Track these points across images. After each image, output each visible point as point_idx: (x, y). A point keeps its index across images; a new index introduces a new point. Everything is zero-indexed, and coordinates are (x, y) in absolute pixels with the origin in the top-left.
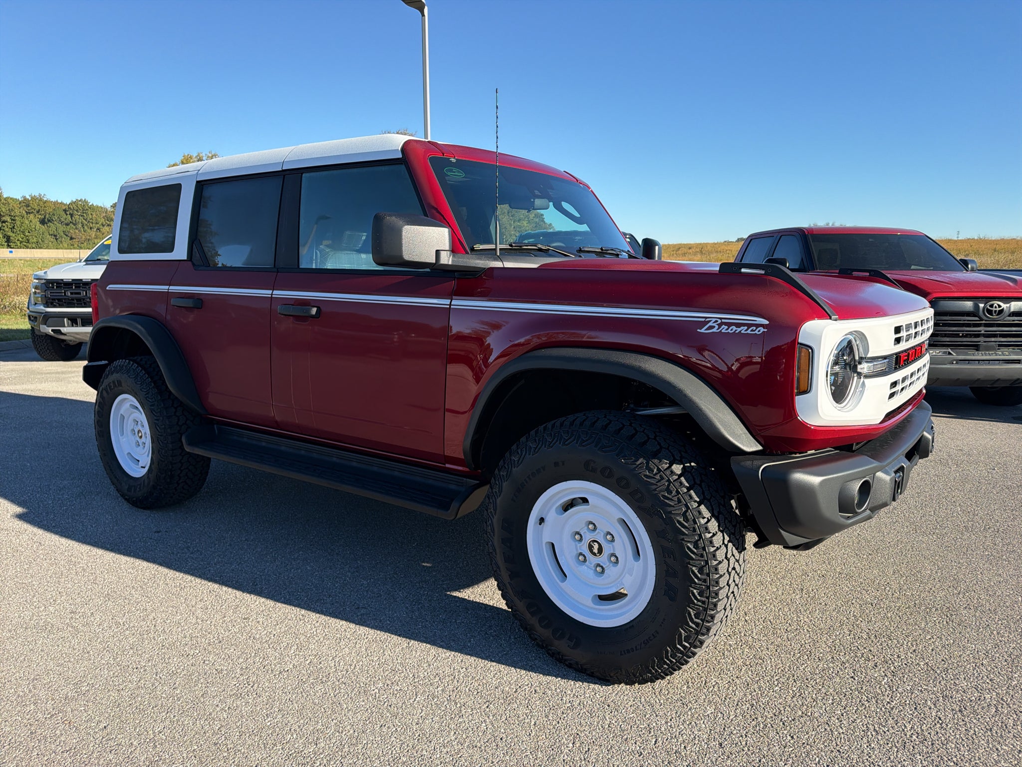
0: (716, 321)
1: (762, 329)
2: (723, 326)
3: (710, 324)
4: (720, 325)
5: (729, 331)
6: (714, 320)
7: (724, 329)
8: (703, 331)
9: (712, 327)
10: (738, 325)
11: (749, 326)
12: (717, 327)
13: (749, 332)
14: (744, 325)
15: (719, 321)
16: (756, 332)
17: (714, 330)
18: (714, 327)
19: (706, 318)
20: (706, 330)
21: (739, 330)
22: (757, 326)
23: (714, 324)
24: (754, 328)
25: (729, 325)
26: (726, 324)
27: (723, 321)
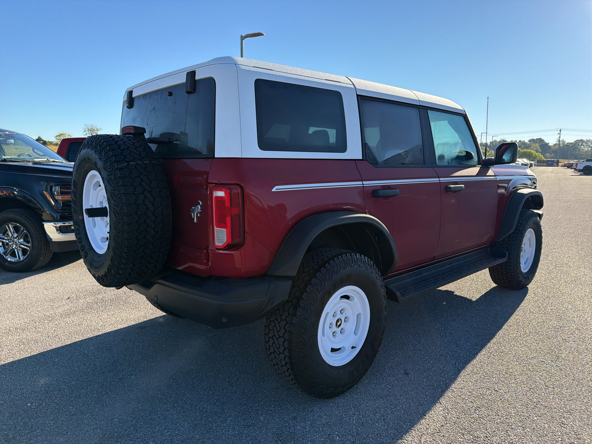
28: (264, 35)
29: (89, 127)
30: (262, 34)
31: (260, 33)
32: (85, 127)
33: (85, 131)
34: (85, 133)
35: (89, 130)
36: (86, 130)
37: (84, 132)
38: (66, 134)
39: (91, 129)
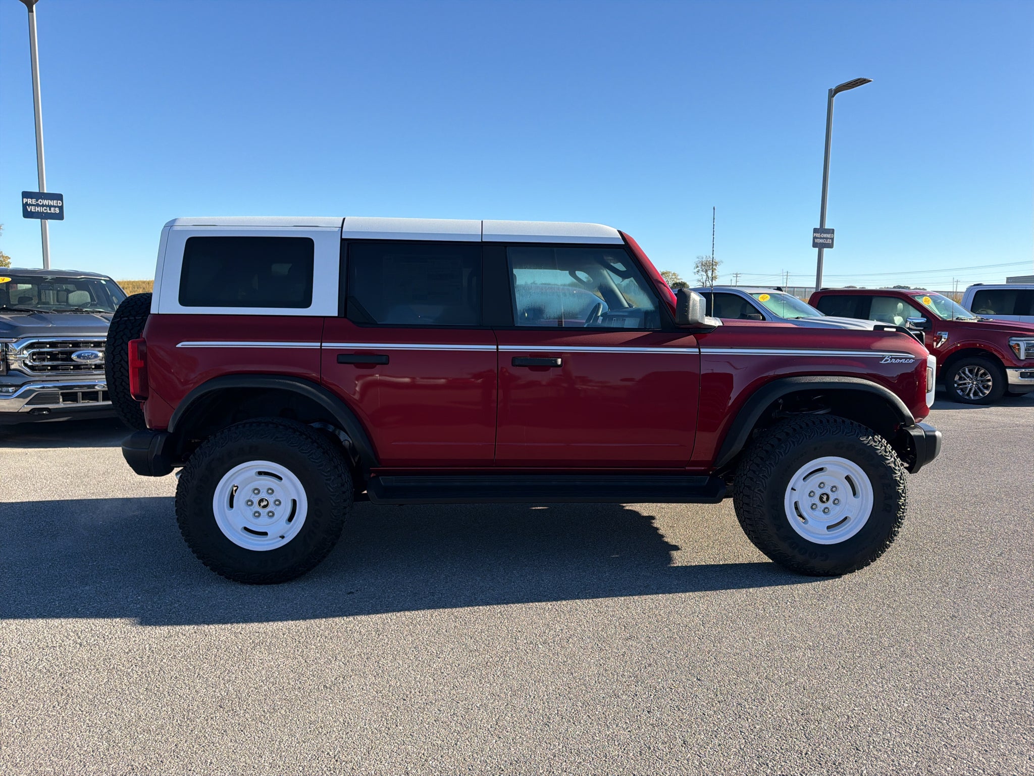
0: (889, 357)
1: (913, 361)
2: (893, 359)
3: (886, 358)
4: (891, 359)
5: (896, 362)
6: (888, 356)
7: (893, 361)
8: (883, 362)
9: (887, 360)
10: (901, 359)
11: (906, 359)
12: (890, 360)
13: (906, 362)
14: (903, 358)
15: (890, 357)
16: (910, 362)
17: (888, 362)
18: (888, 360)
19: (883, 355)
20: (885, 361)
21: (901, 361)
22: (910, 358)
23: (888, 359)
24: (908, 360)
25: (896, 358)
26: (894, 358)
27: (893, 356)
28: (871, 81)
29: (703, 260)
30: (865, 80)
31: (859, 79)
32: (698, 260)
33: (697, 267)
34: (696, 270)
35: (702, 265)
36: (699, 265)
37: (694, 269)
38: (669, 272)
39: (706, 264)
